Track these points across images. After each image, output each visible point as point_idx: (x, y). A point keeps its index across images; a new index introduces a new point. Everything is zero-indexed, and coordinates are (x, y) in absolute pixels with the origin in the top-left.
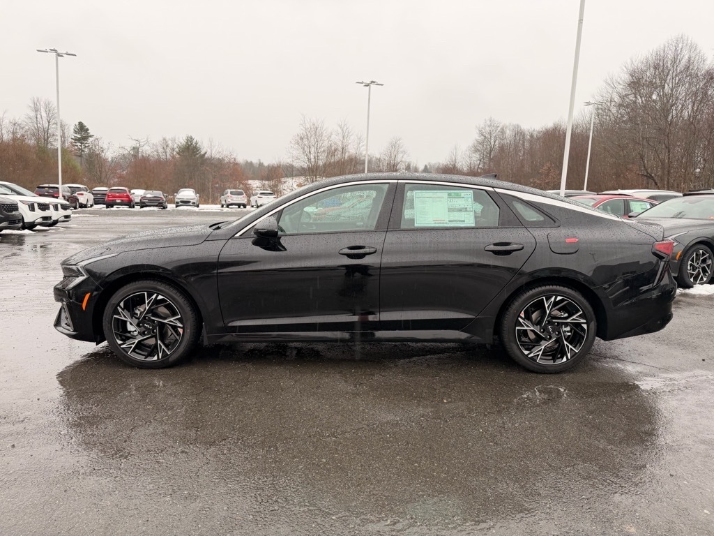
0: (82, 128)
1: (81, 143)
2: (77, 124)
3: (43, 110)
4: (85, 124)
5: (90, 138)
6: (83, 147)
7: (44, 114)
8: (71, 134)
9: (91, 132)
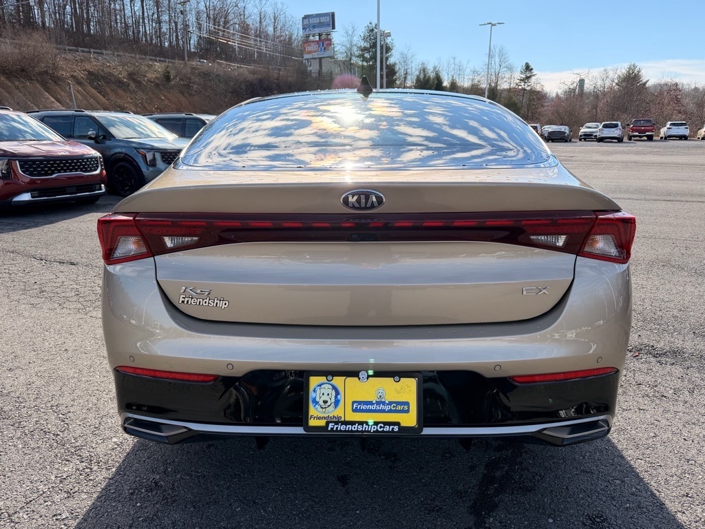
0: (528, 68)
1: (525, 83)
2: (524, 65)
3: (497, 55)
4: (530, 64)
5: (533, 77)
6: (526, 86)
7: (497, 60)
8: (518, 75)
9: (534, 72)
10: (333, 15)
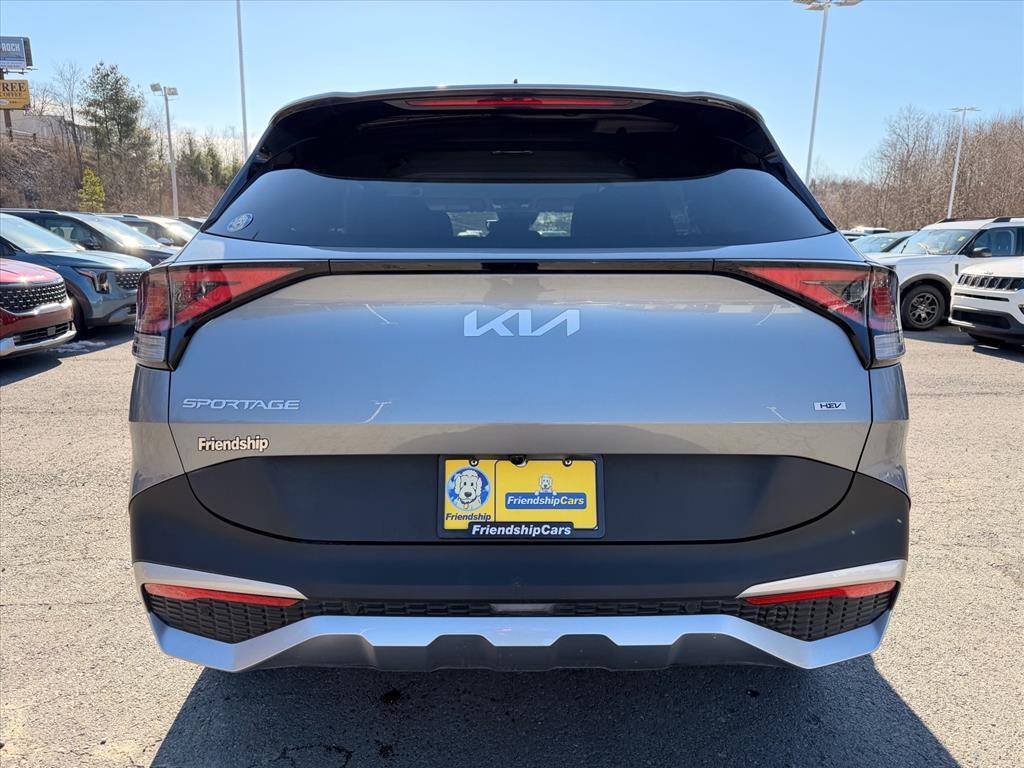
10: (26, 42)
